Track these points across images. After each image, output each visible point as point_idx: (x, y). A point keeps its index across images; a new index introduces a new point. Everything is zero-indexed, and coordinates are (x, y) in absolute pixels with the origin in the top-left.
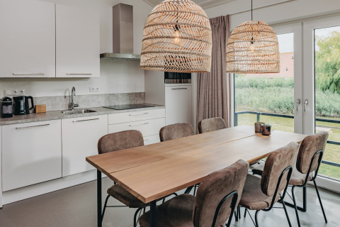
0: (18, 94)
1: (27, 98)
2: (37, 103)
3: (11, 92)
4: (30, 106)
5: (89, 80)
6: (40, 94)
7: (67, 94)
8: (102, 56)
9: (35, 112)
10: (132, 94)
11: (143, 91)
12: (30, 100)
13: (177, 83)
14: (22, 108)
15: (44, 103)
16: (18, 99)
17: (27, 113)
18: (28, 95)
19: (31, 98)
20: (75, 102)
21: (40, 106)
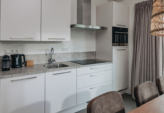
0: (15, 53)
1: (20, 56)
2: (27, 59)
3: (9, 51)
4: (23, 61)
5: (62, 43)
6: (30, 52)
7: (48, 53)
8: (72, 26)
9: (26, 65)
10: (88, 52)
11: (95, 51)
12: (22, 57)
13: (117, 46)
14: (17, 63)
15: (32, 59)
16: (14, 56)
17: (21, 66)
18: (21, 54)
19: (24, 55)
20: (53, 58)
21: (29, 61)
